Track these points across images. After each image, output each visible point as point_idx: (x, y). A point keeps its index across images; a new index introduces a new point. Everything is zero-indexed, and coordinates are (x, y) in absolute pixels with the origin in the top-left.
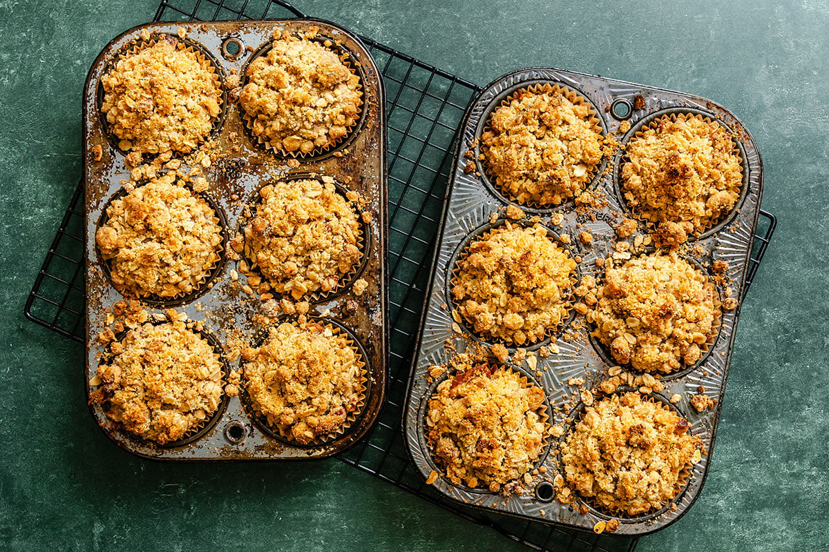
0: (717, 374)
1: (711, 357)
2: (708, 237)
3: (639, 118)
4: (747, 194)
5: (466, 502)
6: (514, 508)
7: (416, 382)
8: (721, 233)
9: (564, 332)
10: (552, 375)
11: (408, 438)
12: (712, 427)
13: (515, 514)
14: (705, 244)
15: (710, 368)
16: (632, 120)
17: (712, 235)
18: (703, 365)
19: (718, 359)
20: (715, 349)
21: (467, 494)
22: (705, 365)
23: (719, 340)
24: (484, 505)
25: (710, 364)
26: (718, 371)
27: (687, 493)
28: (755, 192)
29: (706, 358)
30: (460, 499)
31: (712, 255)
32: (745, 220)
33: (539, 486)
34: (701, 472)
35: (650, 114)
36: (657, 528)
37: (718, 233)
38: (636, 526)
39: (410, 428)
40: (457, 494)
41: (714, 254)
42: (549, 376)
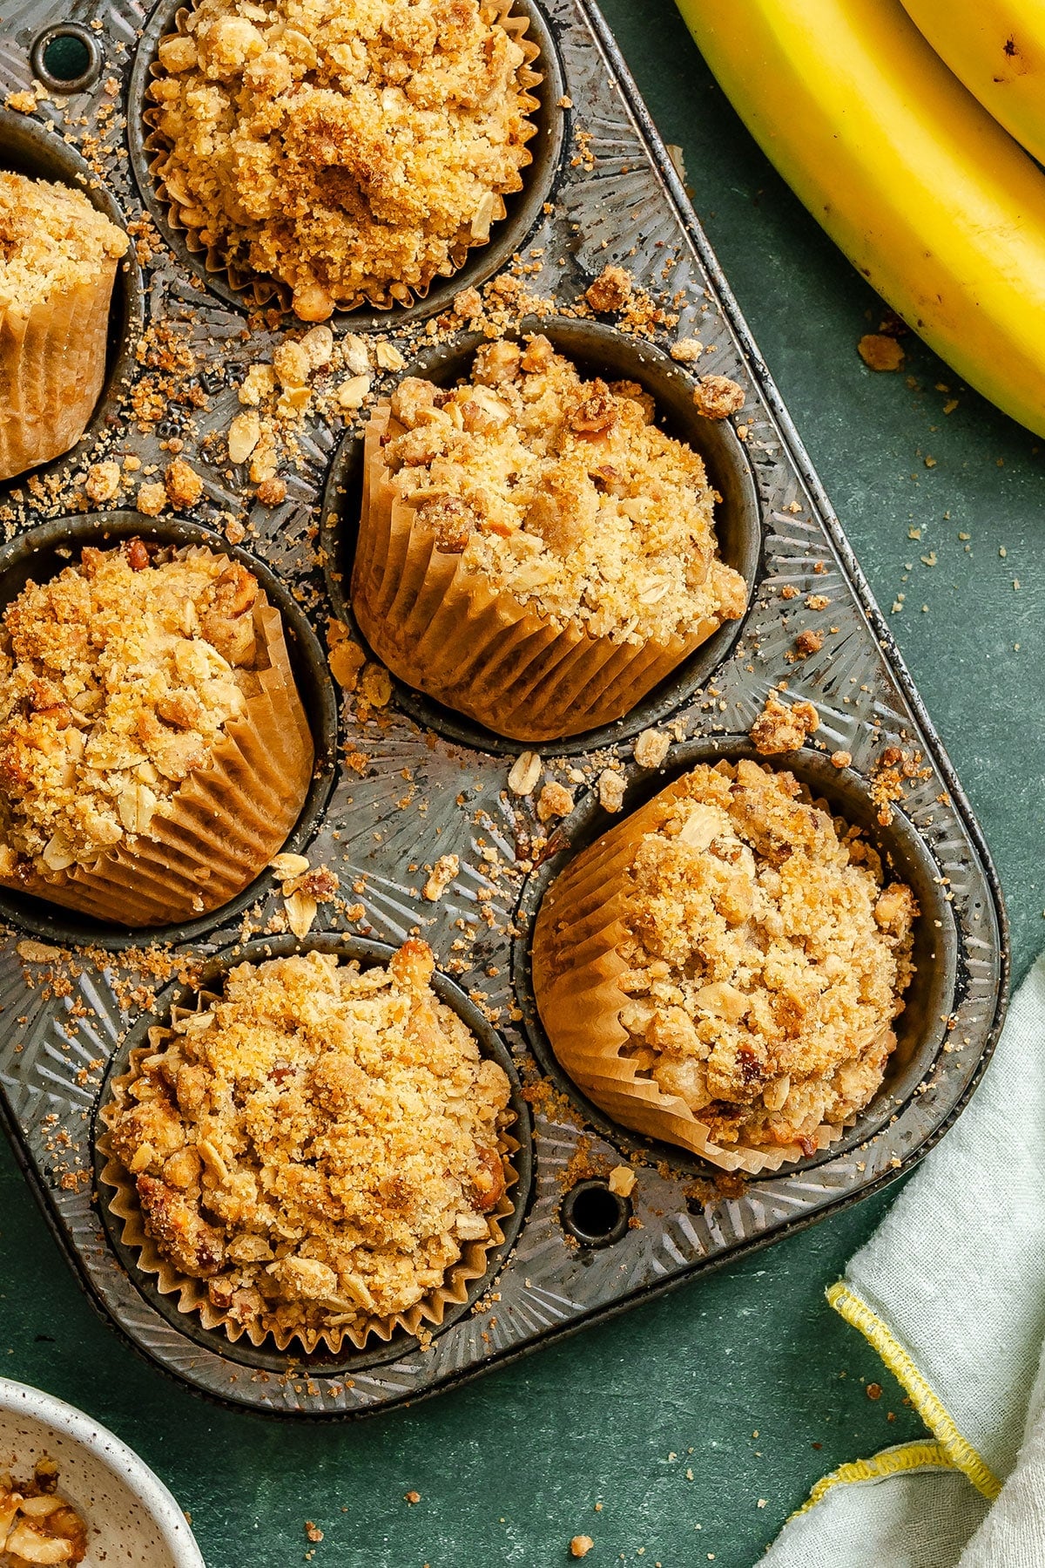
0: (815, 571)
1: (770, 538)
2: (535, 227)
3: (128, 48)
4: (556, 38)
5: (402, 1389)
6: (546, 1313)
7: (49, 1172)
8: (561, 193)
9: (341, 755)
10: (390, 892)
11: (137, 1334)
12: (903, 721)
13: (560, 1327)
14: (540, 252)
15: (789, 570)
16: (115, 67)
17: (542, 216)
18: (767, 575)
19: (792, 531)
20: (766, 511)
21: (397, 1367)
22: (770, 569)
23: (761, 479)
24: (460, 1363)
25: (782, 560)
26: (817, 561)
27: (969, 941)
28: (572, 19)
29: (762, 551)
30: (387, 1396)
31: (579, 267)
32: (600, 112)
33: (569, 1212)
34: (964, 862)
35: (150, 16)
36: (955, 1093)
37: (552, 198)
38: (898, 1125)
39: (122, 1304)
40: (369, 1388)
41: (582, 260)
42: (385, 898)
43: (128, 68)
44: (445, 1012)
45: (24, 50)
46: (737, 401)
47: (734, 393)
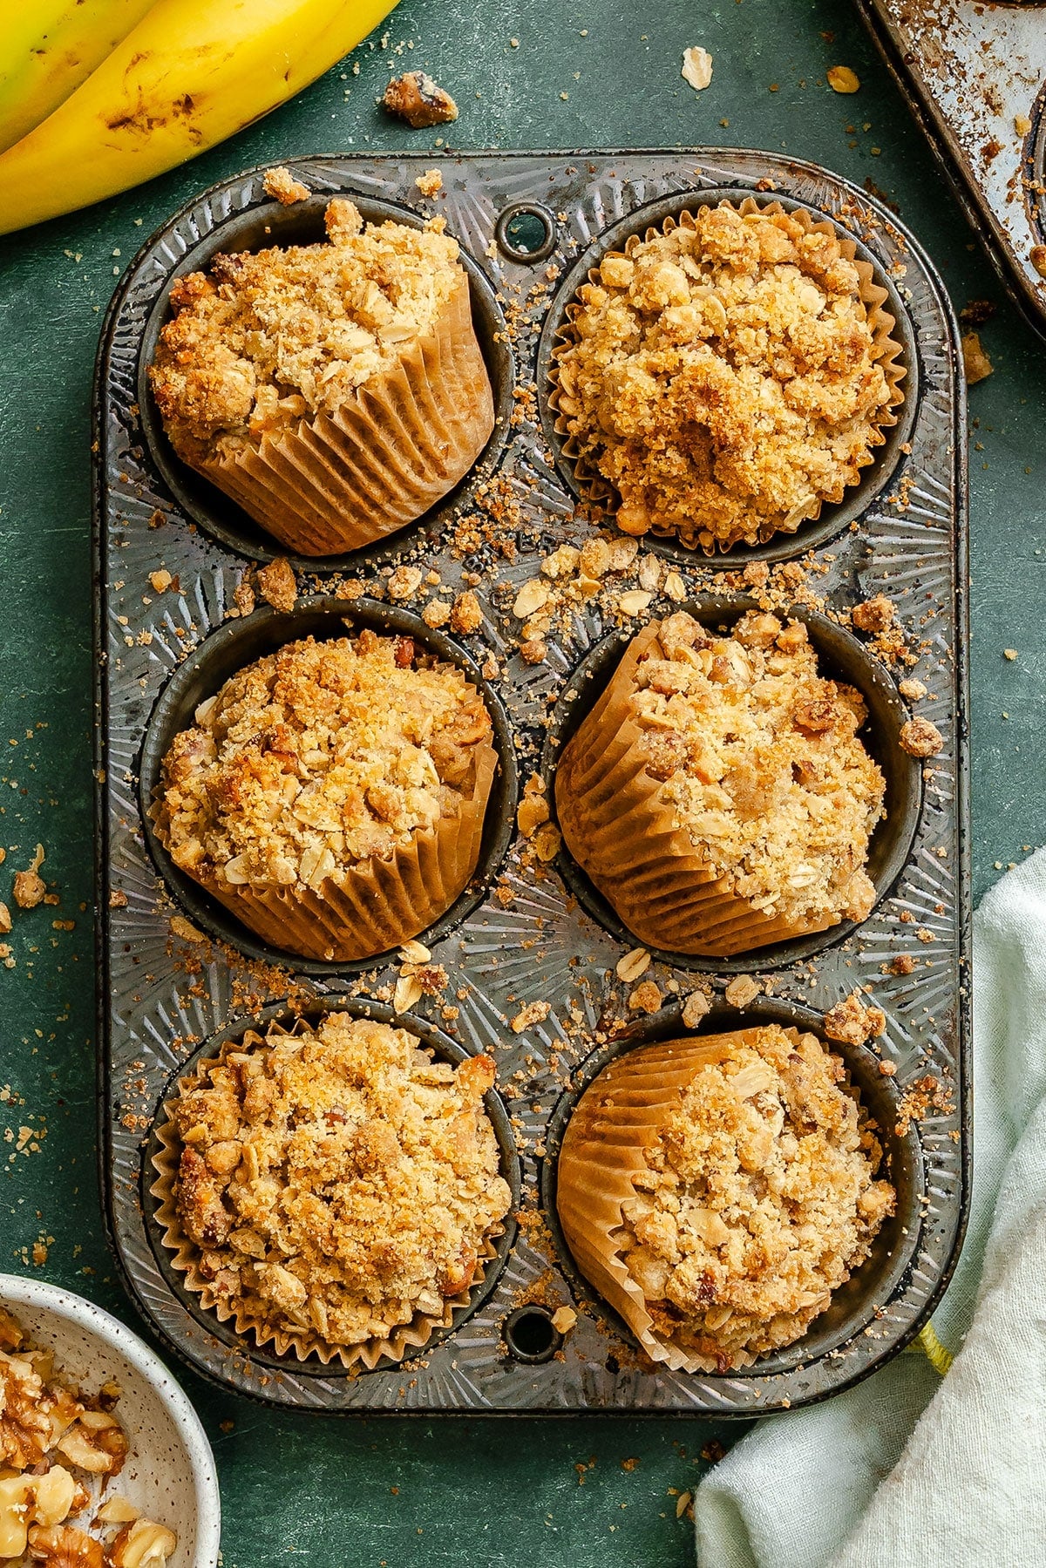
0: (937, 910)
1: (911, 867)
2: (837, 537)
3: (579, 247)
4: (922, 394)
5: (320, 1402)
6: (458, 1394)
7: (117, 1106)
8: (870, 518)
9: (495, 883)
10: (484, 1009)
11: (129, 1264)
12: (951, 1059)
13: (462, 1410)
14: (833, 558)
15: (915, 899)
16: (562, 257)
17: (846, 529)
18: (895, 895)
19: (931, 870)
20: (918, 843)
21: (322, 1383)
22: (900, 892)
23: (925, 816)
24: (373, 1404)
25: (912, 888)
26: (939, 902)
27: (923, 1256)
28: (941, 385)
29: (900, 874)
30: (303, 1402)
31: (857, 583)
32: (930, 468)
33: (511, 1324)
34: (948, 1192)
35: (608, 229)
36: (858, 1369)
37: (861, 519)
38: (802, 1375)
39: (128, 1235)
40: (293, 1390)
41: (863, 581)
42: (479, 1012)
43: (572, 263)
44: (485, 1123)
45: (496, 211)
46: (934, 748)
47: (935, 742)
